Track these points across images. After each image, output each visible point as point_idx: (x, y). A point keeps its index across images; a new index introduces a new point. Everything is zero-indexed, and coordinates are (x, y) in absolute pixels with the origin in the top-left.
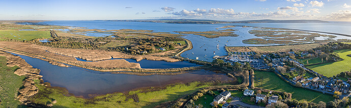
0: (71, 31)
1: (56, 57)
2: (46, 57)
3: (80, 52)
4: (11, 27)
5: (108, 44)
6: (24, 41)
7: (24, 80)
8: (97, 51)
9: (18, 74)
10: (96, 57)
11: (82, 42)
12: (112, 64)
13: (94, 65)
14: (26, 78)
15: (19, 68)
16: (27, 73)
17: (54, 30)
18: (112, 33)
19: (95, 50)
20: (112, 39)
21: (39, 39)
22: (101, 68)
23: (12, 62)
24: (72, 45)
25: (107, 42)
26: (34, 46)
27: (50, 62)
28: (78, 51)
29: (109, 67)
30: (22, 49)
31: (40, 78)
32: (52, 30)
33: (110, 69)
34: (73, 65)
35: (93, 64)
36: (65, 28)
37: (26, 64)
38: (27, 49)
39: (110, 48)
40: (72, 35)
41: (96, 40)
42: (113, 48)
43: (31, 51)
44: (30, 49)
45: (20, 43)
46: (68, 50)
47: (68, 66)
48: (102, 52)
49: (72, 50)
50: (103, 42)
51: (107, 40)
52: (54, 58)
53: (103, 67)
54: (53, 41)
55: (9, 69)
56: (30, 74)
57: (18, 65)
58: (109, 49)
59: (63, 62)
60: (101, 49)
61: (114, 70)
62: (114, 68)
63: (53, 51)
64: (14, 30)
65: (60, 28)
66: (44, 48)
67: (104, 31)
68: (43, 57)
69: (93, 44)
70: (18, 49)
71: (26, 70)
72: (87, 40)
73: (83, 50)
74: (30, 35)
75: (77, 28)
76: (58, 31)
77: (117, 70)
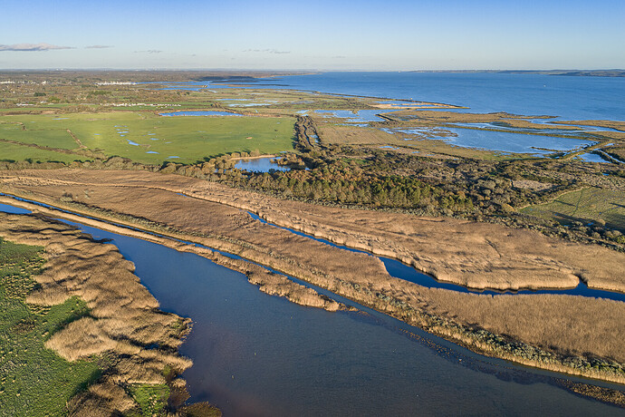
0: (389, 120)
1: (289, 249)
2: (243, 248)
3: (409, 230)
4: (131, 99)
5: (562, 194)
6: (165, 165)
7: (83, 387)
8: (497, 229)
9: (62, 354)
10: (490, 268)
11: (429, 175)
12: (580, 329)
13: (475, 316)
14: (99, 378)
15: (87, 314)
16: (111, 345)
17: (316, 114)
18: (585, 136)
19: (485, 227)
20: (586, 168)
21: (235, 157)
22: (511, 342)
23: (62, 276)
24: (375, 192)
25: (558, 186)
26: (205, 189)
27: (254, 280)
28: (403, 225)
29: (562, 345)
30: (145, 206)
31: (174, 375)
32: (303, 113)
33: (566, 357)
34: (360, 304)
35: (471, 307)
36: (363, 106)
37: (133, 285)
38: (166, 204)
39: (570, 223)
40: (385, 141)
41: (501, 169)
42: (592, 227)
43: (181, 216)
44: (180, 206)
45: (146, 176)
46: (352, 215)
47: (334, 307)
48: (525, 239)
49: (372, 217)
50: (535, 185)
51: (561, 175)
52: (280, 256)
53: (525, 335)
54: (295, 167)
55: (26, 323)
56: (128, 349)
57: (87, 297)
58: (566, 227)
59: (319, 281)
60: (519, 223)
61: (593, 374)
62: (592, 360)
63: (284, 215)
64: (141, 116)
65: (341, 107)
66: (247, 201)
67: (544, 124)
68: (227, 247)
69: (481, 190)
70: (120, 208)
71: (118, 325)
72: (453, 165)
73: (426, 217)
74: (201, 137)
75: (414, 106)
76: (332, 122)
77: (610, 377)
